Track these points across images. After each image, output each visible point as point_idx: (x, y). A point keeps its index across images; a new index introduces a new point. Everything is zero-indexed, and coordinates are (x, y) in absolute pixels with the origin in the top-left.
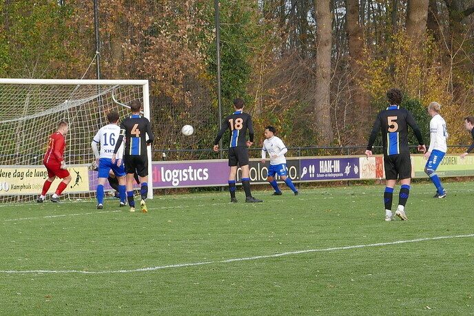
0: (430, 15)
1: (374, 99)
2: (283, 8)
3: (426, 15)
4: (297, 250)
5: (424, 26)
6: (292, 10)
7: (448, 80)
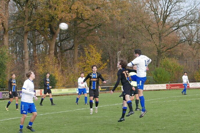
0: (55, 52)
1: (40, 74)
2: (16, 50)
3: (54, 52)
4: (14, 118)
5: (53, 55)
6: (19, 50)
7: (60, 69)
